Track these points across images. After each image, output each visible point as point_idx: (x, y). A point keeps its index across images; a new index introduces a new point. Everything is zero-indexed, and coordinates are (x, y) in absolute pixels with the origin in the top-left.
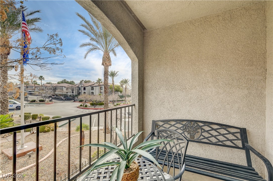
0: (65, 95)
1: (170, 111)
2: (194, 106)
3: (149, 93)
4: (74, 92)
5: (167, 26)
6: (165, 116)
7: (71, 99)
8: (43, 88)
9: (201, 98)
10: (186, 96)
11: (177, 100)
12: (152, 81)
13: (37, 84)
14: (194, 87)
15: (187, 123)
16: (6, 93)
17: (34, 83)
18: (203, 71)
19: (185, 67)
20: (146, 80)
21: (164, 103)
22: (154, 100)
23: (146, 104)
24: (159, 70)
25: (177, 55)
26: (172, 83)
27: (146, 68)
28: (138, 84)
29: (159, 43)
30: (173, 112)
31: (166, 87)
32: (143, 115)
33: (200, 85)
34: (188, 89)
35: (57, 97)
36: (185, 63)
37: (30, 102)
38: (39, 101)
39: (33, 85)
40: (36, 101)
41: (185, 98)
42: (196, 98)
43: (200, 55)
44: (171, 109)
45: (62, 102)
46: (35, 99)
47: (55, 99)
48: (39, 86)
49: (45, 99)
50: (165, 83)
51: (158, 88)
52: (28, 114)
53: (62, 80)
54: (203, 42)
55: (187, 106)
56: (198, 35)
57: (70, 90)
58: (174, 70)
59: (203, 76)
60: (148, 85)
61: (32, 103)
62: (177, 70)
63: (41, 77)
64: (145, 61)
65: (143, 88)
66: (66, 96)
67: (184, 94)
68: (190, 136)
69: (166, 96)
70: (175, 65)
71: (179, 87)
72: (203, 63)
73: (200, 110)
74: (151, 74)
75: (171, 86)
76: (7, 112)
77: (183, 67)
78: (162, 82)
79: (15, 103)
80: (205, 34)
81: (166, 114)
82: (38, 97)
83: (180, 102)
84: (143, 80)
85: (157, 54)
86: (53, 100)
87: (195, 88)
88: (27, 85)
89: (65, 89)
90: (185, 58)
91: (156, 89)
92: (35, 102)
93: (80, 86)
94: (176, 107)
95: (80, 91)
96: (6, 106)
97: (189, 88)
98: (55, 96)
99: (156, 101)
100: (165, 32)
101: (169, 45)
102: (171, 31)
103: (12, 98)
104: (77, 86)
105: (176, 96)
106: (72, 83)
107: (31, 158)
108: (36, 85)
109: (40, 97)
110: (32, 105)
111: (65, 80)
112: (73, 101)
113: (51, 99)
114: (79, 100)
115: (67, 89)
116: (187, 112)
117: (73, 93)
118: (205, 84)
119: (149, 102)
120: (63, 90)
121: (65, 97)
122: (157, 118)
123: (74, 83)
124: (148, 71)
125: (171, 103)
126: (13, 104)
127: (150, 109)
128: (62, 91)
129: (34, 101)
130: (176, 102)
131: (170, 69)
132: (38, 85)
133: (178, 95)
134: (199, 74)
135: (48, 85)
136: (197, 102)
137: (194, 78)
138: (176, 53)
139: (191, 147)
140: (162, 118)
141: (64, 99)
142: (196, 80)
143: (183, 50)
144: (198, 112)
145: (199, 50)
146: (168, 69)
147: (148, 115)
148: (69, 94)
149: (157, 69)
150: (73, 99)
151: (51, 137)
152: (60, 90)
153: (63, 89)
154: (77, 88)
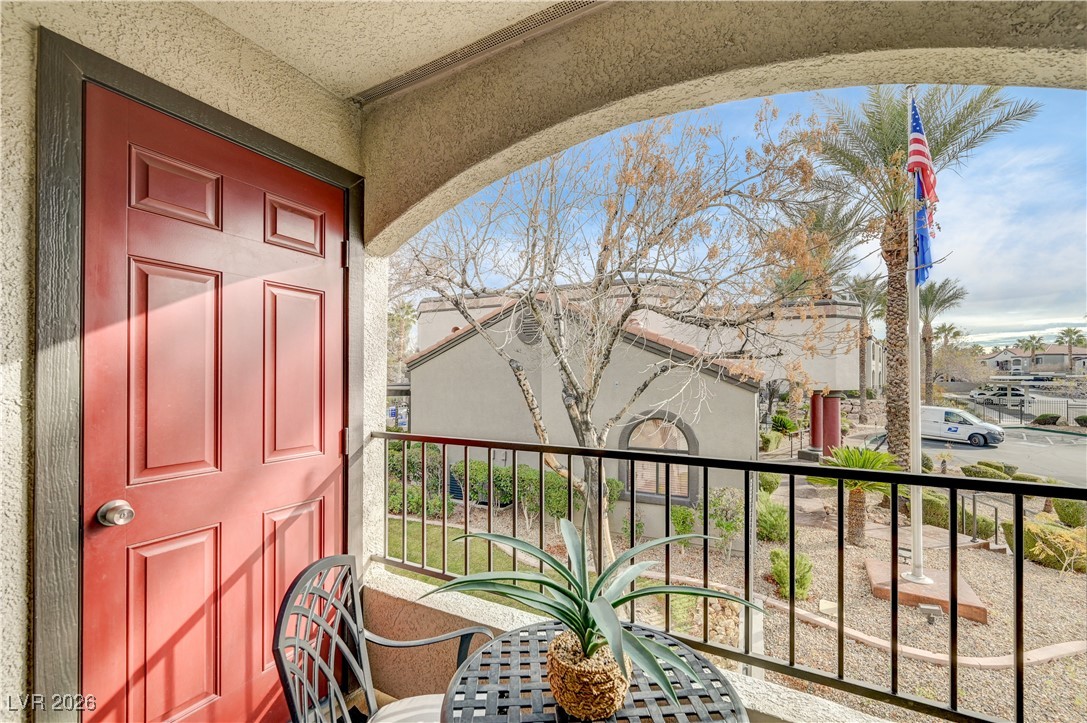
13: (1079, 341)
16: (902, 385)
17: (1067, 339)
37: (1034, 423)
38: (1077, 420)
39: (1064, 349)
40: (1060, 420)
46: (1056, 413)
52: (997, 468)
61: (1042, 427)
76: (905, 447)
79: (965, 422)
82: (1071, 401)
88: (1033, 351)
92: (1054, 424)
96: (902, 427)
103: (963, 404)
107: (931, 628)
108: (1079, 350)
109: (1081, 402)
110: (1037, 437)
126: (960, 423)
151: (1058, 598)
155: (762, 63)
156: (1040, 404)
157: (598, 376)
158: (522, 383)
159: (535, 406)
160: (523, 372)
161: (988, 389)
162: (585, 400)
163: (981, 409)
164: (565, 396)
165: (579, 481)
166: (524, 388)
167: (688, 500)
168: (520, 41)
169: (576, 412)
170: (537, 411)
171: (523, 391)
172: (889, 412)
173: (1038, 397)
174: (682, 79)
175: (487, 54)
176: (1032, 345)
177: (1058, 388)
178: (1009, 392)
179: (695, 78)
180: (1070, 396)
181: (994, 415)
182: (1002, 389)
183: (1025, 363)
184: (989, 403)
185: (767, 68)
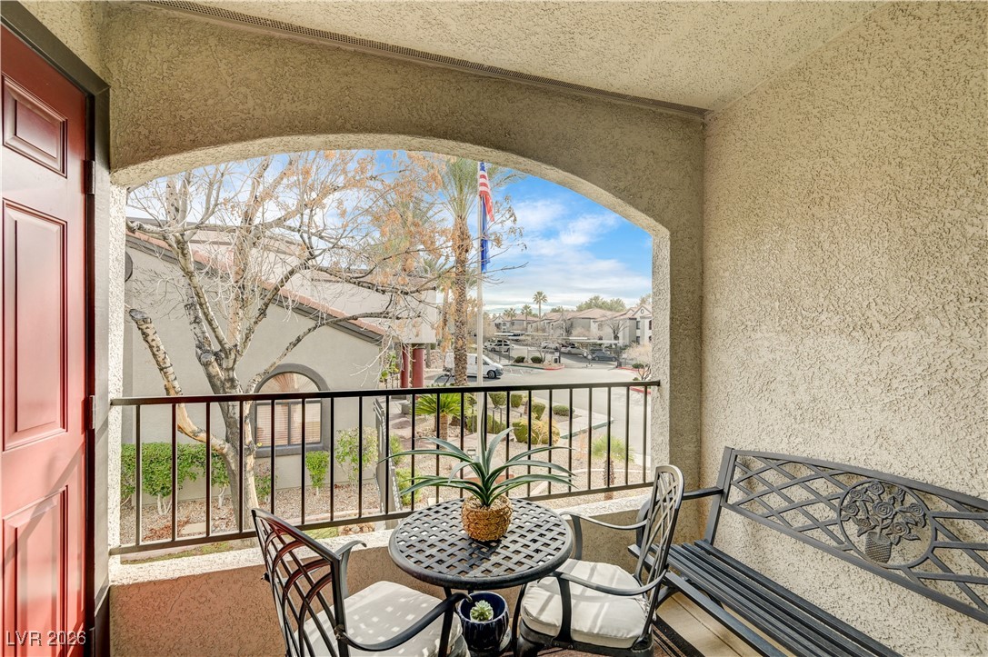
0: (595, 344)
1: (795, 419)
2: (912, 410)
3: (720, 344)
4: (620, 335)
5: (788, 67)
6: (778, 440)
7: (610, 359)
8: (545, 324)
9: (950, 372)
10: (869, 361)
11: (827, 377)
12: (732, 297)
13: (530, 313)
14: (912, 316)
15: (867, 485)
17: (525, 311)
18: (964, 236)
19: (863, 228)
20: (710, 298)
21: (773, 386)
22: (737, 371)
23: (711, 385)
24: (756, 254)
25: (827, 178)
26: (807, 302)
27: (711, 250)
28: (668, 313)
29: (756, 147)
30: (807, 425)
31: (781, 319)
32: (701, 424)
33: (947, 307)
34: (876, 326)
35: (574, 351)
36: (867, 207)
37: (514, 362)
38: (532, 359)
39: (524, 317)
40: (525, 360)
41: (865, 369)
42: (919, 370)
43: (949, 157)
44: (800, 412)
45: (585, 365)
46: (522, 355)
47: (568, 356)
48: (536, 319)
49: (543, 354)
50: (777, 304)
51: (749, 323)
53: (587, 300)
54: (967, 82)
55: (874, 408)
56: (934, 60)
57: (608, 331)
58: (814, 249)
59: (967, 258)
60: (720, 314)
61: (518, 365)
62: (826, 246)
63: (540, 294)
64: (709, 224)
65: (701, 323)
66: (598, 348)
67: (861, 353)
68: (870, 545)
69: (779, 359)
70: (818, 226)
71: (836, 319)
72: (962, 192)
73: (945, 433)
74: (727, 274)
75: (800, 318)
77: (853, 228)
78: (767, 302)
79: (485, 363)
80: (975, 37)
81: (782, 433)
82: (529, 348)
83: (839, 385)
84: (701, 298)
85: (750, 193)
86: (563, 360)
87: (917, 324)
88: (512, 318)
89: (594, 326)
90: (864, 187)
91: (743, 327)
92: (522, 362)
93: (638, 316)
94: (819, 405)
95: (638, 333)
97: (883, 320)
98: (569, 349)
99: (742, 374)
100: (780, 95)
101: (794, 146)
102: (805, 84)
104: (630, 315)
105: (822, 358)
106: (614, 307)
108: (530, 318)
109: (533, 348)
110: (517, 370)
111: (597, 298)
112: (616, 363)
113: (557, 354)
114: (634, 362)
115: (600, 326)
116: (873, 436)
117: (616, 338)
118: (975, 304)
119: (719, 379)
120: (588, 328)
121: (593, 352)
122: (746, 443)
123: (622, 305)
124: (720, 261)
125: (802, 388)
127: (725, 402)
128: (586, 333)
129: (520, 360)
130: (821, 387)
131: (799, 245)
132: (534, 316)
133: (829, 356)
134: (938, 254)
135: (556, 316)
136: (926, 390)
137: (910, 274)
138: (823, 172)
139: (893, 606)
140: (766, 446)
141: (590, 357)
142: (924, 282)
143: (856, 152)
144: (933, 442)
145: (941, 129)
146: (789, 245)
147: (717, 424)
148: (606, 342)
149: (748, 251)
150: (616, 360)
152: (583, 330)
153: (590, 327)
154: (628, 323)
155: (523, 156)
156: (517, 350)
157: (250, 331)
158: (150, 339)
159: (168, 365)
160: (152, 326)
161: (493, 341)
162: (233, 356)
163: (491, 354)
164: (200, 352)
165: (222, 442)
166: (153, 344)
167: (321, 445)
168: (353, 49)
169: (215, 369)
170: (170, 370)
171: (151, 347)
172: (455, 358)
173: (515, 346)
174: (479, 144)
175: (315, 41)
176: (510, 313)
177: (524, 341)
178: (503, 343)
179: (488, 147)
180: (530, 346)
181: (497, 357)
182: (499, 341)
183: (508, 324)
184: (493, 350)
185: (525, 159)
